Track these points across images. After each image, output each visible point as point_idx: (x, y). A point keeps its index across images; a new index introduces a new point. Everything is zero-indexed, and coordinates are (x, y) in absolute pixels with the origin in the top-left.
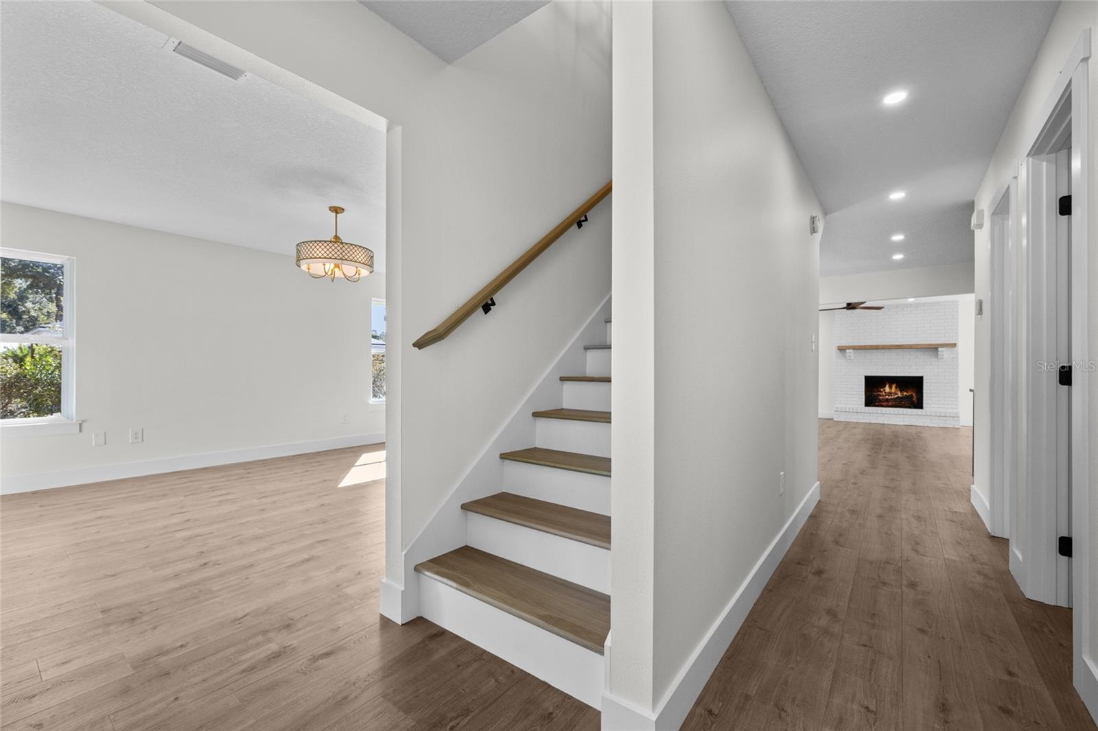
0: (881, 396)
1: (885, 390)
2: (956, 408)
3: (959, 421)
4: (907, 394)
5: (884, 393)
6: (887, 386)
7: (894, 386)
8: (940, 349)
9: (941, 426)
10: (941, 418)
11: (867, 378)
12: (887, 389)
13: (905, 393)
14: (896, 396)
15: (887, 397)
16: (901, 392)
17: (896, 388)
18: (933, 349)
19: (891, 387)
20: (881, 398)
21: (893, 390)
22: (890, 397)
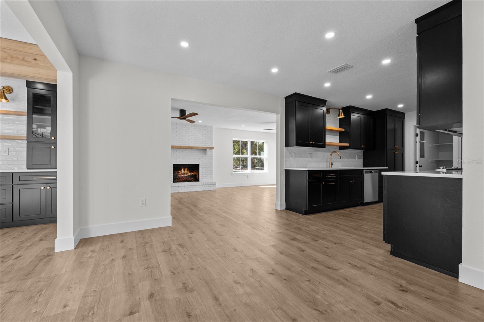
0: (179, 175)
1: (181, 172)
2: (212, 180)
3: (215, 186)
4: (193, 174)
5: (181, 174)
6: (183, 169)
7: (186, 169)
8: (208, 150)
9: (209, 190)
10: (209, 185)
11: (174, 165)
12: (183, 171)
13: (192, 174)
14: (187, 175)
15: (182, 175)
16: (190, 173)
17: (187, 170)
18: (204, 150)
19: (184, 170)
20: (179, 176)
21: (186, 171)
22: (184, 176)
